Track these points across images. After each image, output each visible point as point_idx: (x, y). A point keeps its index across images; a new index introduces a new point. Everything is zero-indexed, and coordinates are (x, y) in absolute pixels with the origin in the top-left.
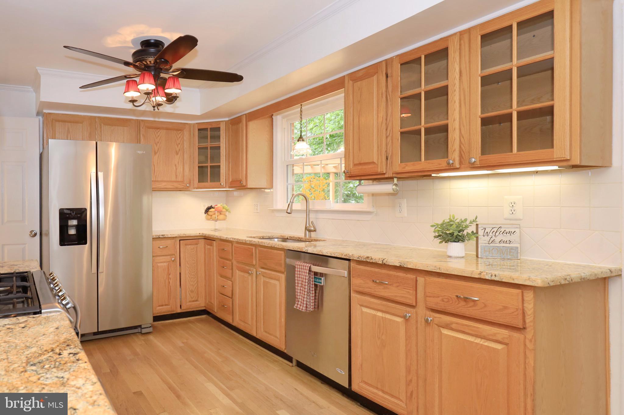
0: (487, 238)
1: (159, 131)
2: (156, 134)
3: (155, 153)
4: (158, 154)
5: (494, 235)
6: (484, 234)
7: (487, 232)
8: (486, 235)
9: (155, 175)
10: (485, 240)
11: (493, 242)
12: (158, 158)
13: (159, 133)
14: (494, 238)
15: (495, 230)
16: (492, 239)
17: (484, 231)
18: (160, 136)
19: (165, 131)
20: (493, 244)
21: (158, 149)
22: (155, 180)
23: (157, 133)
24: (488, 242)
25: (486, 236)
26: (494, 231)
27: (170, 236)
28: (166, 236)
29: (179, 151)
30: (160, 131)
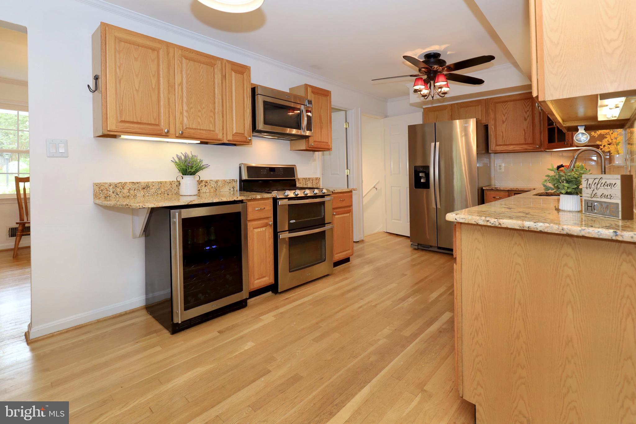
0: (589, 191)
1: (506, 104)
2: (503, 106)
3: (503, 122)
4: (506, 123)
5: (596, 187)
6: (587, 186)
7: (590, 184)
8: (589, 187)
9: (504, 139)
10: (588, 194)
11: (595, 196)
12: (506, 126)
13: (507, 105)
14: (596, 191)
15: (597, 181)
16: (594, 192)
17: (587, 183)
18: (507, 108)
19: (512, 103)
20: (595, 198)
21: (506, 119)
22: (503, 144)
23: (505, 106)
24: (590, 196)
25: (589, 189)
26: (596, 183)
27: (502, 189)
28: (499, 189)
29: (527, 118)
30: (508, 103)
